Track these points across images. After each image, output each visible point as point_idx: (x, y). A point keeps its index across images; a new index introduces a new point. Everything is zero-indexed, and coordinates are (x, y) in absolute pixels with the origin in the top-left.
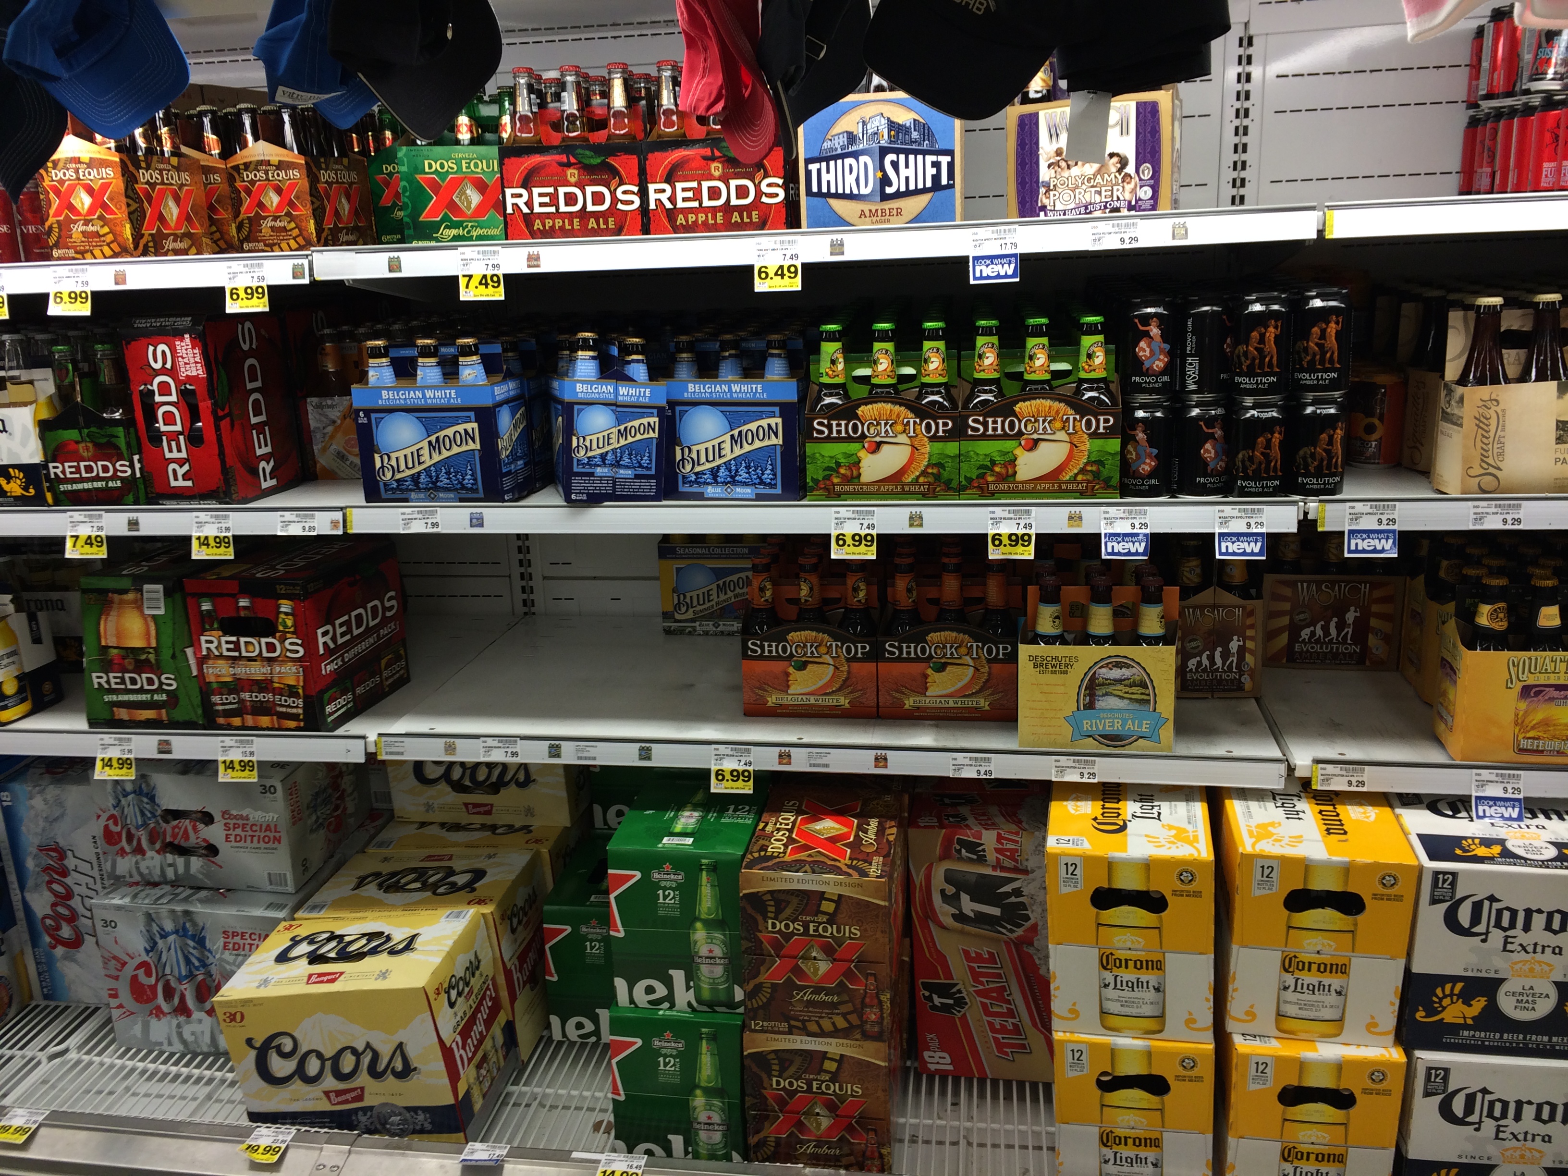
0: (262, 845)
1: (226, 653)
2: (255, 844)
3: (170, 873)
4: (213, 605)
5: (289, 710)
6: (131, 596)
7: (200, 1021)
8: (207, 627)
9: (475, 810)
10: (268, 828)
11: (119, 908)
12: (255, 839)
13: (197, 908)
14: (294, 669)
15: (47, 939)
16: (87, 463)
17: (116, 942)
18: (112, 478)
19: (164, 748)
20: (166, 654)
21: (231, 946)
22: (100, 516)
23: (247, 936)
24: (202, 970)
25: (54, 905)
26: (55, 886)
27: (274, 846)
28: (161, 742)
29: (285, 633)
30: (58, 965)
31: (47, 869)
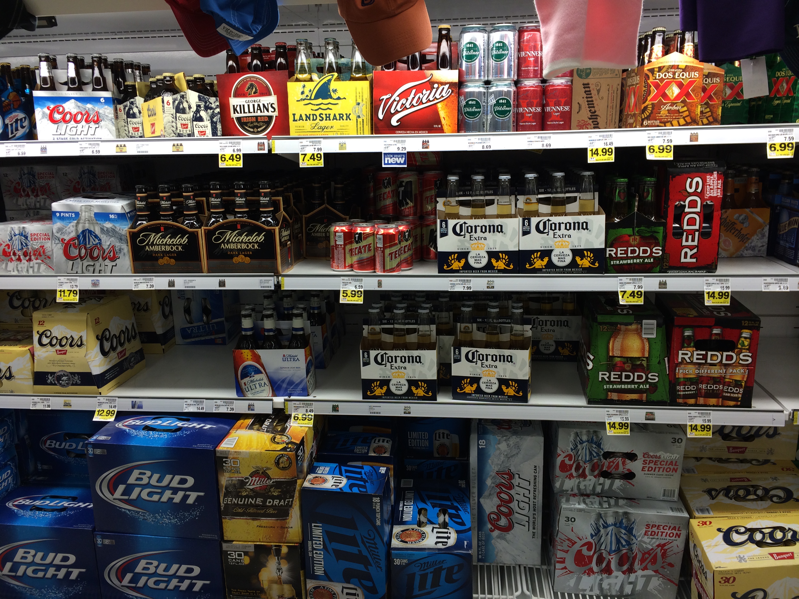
0: (665, 473)
1: (695, 361)
2: (661, 473)
3: (599, 489)
4: (694, 333)
5: (732, 395)
6: (634, 327)
7: (617, 577)
8: (686, 345)
9: (734, 451)
10: (671, 463)
11: (580, 510)
12: (661, 469)
13: (630, 510)
14: (742, 371)
15: (489, 526)
16: (632, 248)
17: (572, 531)
18: (648, 257)
19: (650, 416)
20: (654, 361)
21: (650, 533)
22: (641, 280)
23: (661, 527)
24: (627, 547)
25: (499, 506)
26: (503, 495)
27: (672, 474)
28: (647, 414)
29: (741, 349)
30: (493, 541)
31: (499, 485)
